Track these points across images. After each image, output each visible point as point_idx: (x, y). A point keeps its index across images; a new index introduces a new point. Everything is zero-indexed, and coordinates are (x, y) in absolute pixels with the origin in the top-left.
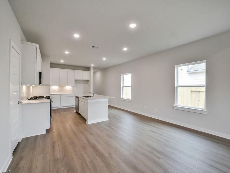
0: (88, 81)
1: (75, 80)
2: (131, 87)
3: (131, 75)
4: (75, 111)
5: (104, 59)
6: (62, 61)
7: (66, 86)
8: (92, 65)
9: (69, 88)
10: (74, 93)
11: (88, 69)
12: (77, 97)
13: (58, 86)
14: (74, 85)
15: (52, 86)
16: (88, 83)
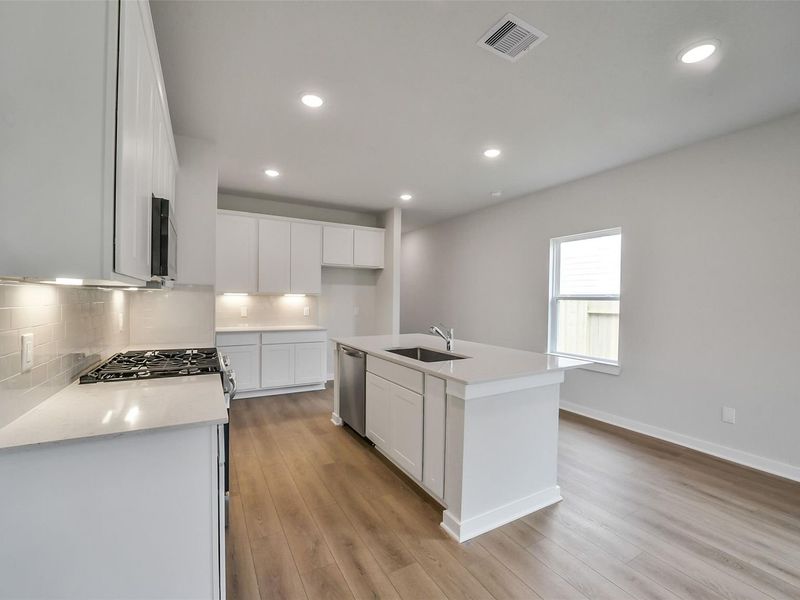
0: (376, 272)
1: (325, 269)
2: (618, 302)
3: (620, 236)
4: (336, 420)
5: (492, 153)
6: (272, 173)
7: (282, 295)
8: (406, 197)
9: (294, 302)
10: (320, 328)
11: (376, 218)
12: (353, 353)
13: (250, 294)
14: (317, 289)
15: (222, 294)
16: (375, 283)
